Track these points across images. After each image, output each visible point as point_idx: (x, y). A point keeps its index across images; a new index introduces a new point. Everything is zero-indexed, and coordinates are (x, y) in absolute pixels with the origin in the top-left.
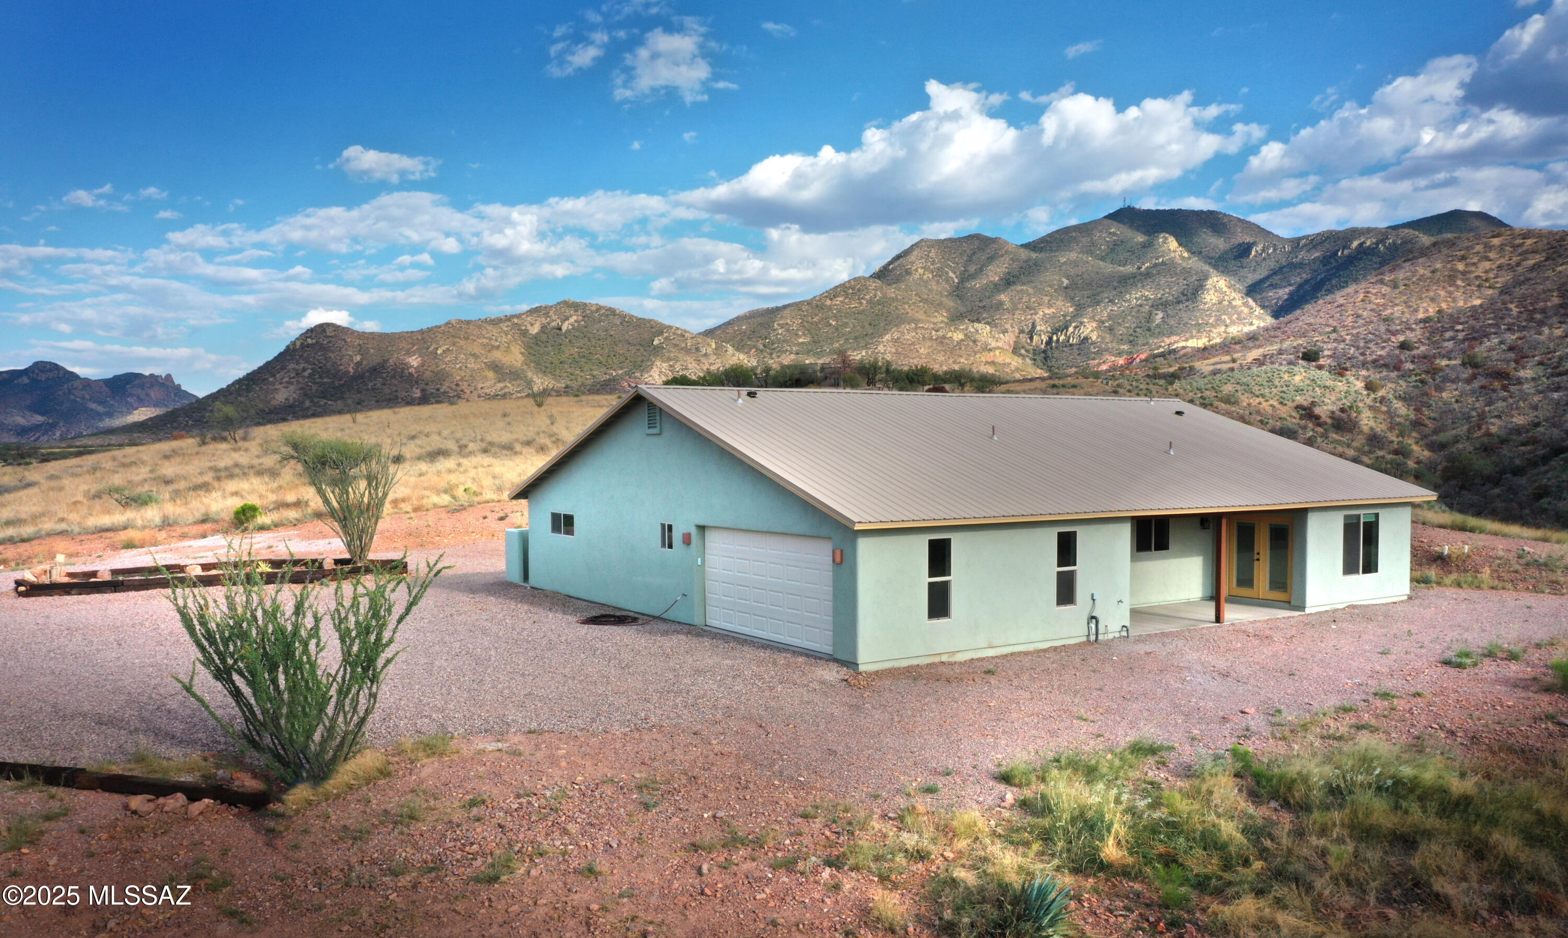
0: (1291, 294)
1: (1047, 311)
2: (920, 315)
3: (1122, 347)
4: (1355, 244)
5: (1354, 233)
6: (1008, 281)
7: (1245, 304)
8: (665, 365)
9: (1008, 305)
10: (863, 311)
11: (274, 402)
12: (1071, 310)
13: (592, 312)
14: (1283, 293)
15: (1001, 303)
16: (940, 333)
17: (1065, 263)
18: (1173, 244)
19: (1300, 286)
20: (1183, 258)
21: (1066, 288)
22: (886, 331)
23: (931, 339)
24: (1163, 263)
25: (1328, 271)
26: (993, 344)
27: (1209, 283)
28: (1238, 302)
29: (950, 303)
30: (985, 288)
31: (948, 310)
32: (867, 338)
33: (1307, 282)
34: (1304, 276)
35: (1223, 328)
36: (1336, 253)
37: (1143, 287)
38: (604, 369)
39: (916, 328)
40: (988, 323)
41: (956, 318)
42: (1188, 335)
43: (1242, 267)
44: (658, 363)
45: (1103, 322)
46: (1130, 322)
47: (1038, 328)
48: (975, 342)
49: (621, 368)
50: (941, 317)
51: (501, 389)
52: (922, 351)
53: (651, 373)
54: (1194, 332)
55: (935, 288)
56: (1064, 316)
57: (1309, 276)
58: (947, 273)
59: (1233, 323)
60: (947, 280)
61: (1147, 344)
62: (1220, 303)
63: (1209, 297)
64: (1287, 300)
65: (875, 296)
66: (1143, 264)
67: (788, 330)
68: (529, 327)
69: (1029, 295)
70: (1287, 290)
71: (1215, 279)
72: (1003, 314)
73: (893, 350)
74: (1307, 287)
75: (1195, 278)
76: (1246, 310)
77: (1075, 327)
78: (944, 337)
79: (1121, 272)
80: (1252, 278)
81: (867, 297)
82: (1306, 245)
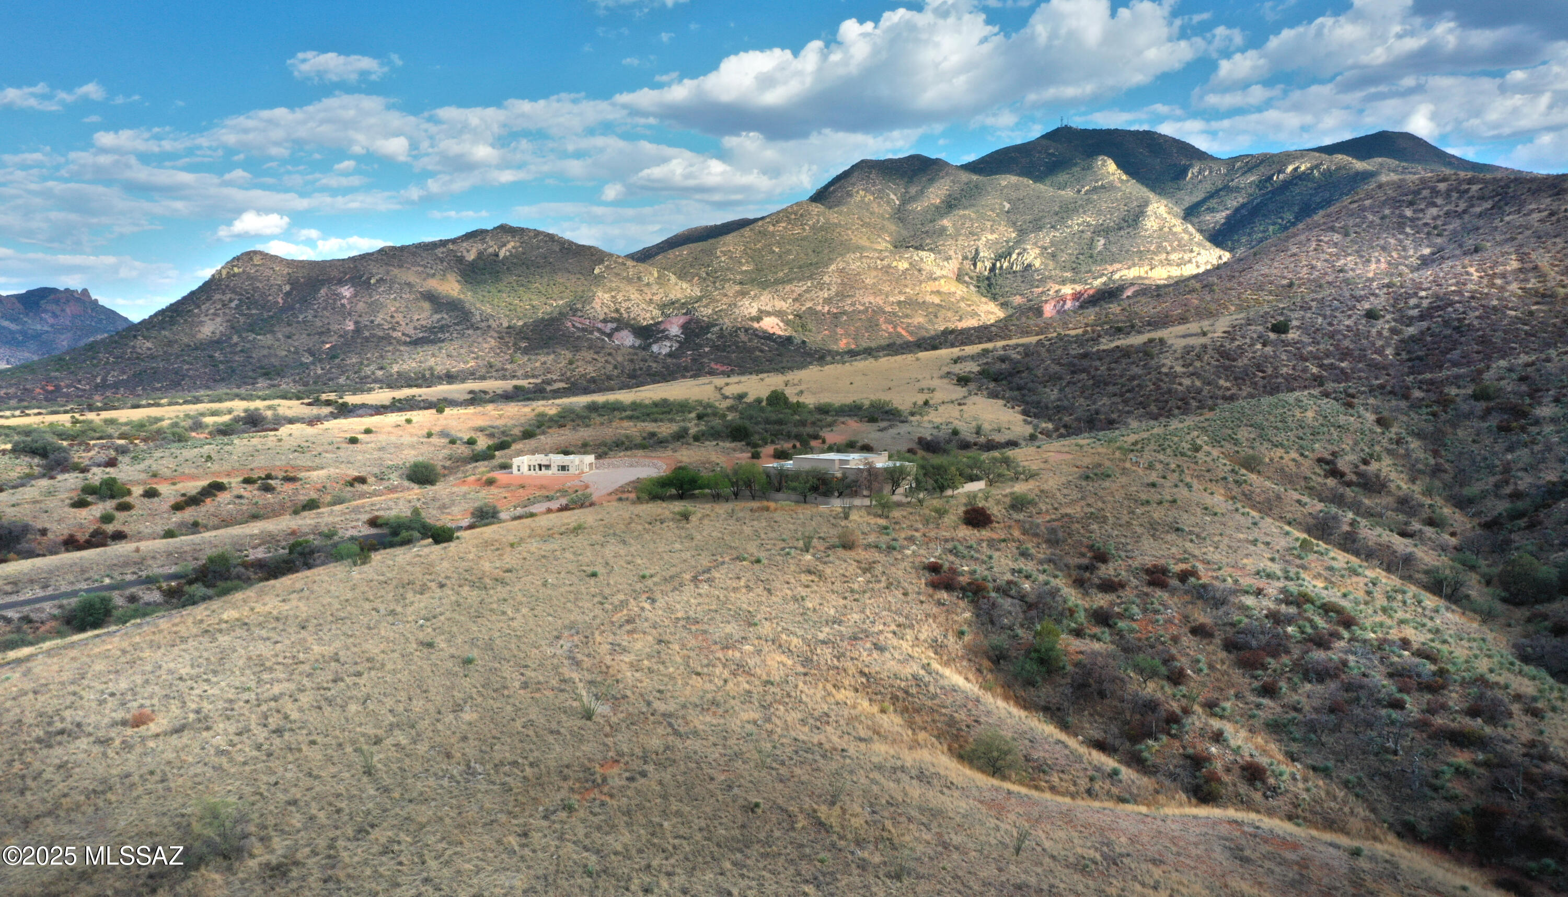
0: (1228, 218)
1: (990, 237)
2: (864, 242)
3: (1066, 274)
6: (950, 205)
7: (1185, 231)
8: (607, 296)
9: (951, 230)
10: (807, 237)
12: (1014, 235)
13: (530, 238)
14: (1220, 217)
15: (944, 229)
16: (885, 262)
17: (1005, 187)
18: (1111, 166)
19: (1237, 210)
20: (1121, 181)
21: (1008, 212)
22: (831, 261)
23: (876, 268)
24: (1103, 187)
25: (1264, 195)
26: (938, 273)
27: (1150, 209)
28: (1178, 229)
29: (892, 227)
30: (926, 211)
31: (891, 234)
32: (812, 268)
33: (1243, 206)
34: (1241, 200)
35: (1164, 256)
36: (1271, 177)
37: (1084, 212)
39: (861, 257)
40: (931, 250)
41: (900, 245)
42: (1130, 263)
43: (1180, 190)
44: (600, 294)
45: (1046, 249)
46: (1072, 249)
47: (982, 254)
48: (920, 270)
50: (884, 244)
51: (438, 321)
52: (867, 281)
53: (593, 305)
54: (1136, 260)
55: (876, 210)
56: (1007, 242)
57: (1245, 200)
58: (888, 195)
59: (1174, 250)
60: (888, 203)
61: (1090, 271)
62: (1161, 229)
63: (1150, 224)
64: (1223, 224)
65: (818, 221)
66: (1083, 187)
67: (731, 258)
68: (465, 254)
69: (971, 220)
70: (1224, 214)
71: (1156, 205)
72: (946, 240)
73: (839, 281)
74: (1244, 212)
75: (1135, 203)
76: (1186, 237)
77: (1019, 254)
78: (889, 266)
79: (1061, 196)
80: (1189, 200)
81: (810, 223)
82: (1240, 168)
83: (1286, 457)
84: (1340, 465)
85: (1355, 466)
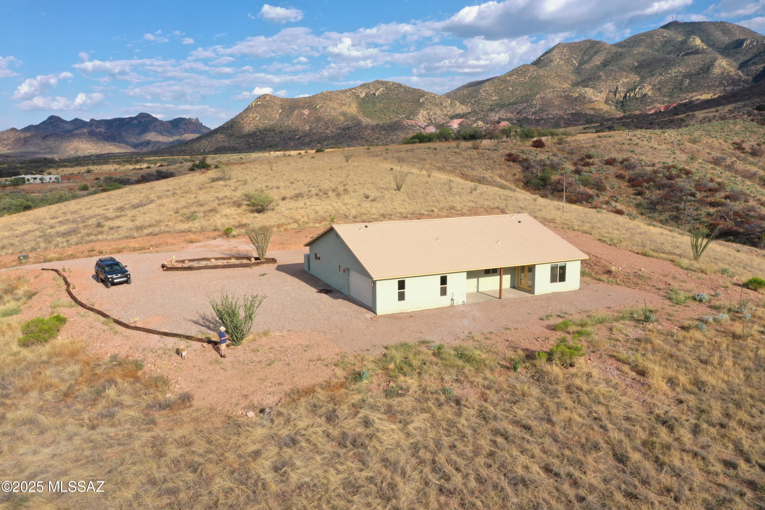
1: (625, 80)
2: (556, 84)
3: (665, 99)
6: (605, 65)
7: (737, 74)
8: (425, 112)
9: (603, 77)
10: (526, 82)
11: (243, 133)
12: (638, 79)
13: (390, 86)
15: (600, 77)
16: (566, 94)
17: (636, 54)
18: (698, 41)
20: (703, 49)
21: (636, 67)
22: (538, 93)
23: (561, 97)
24: (692, 52)
26: (594, 99)
27: (717, 63)
28: (732, 73)
29: (573, 77)
30: (592, 68)
31: (572, 81)
32: (528, 97)
35: (723, 88)
37: (679, 66)
38: (395, 115)
39: (554, 91)
40: (592, 88)
41: (576, 85)
42: (702, 92)
43: (737, 53)
44: (422, 111)
45: (655, 86)
46: (670, 86)
47: (619, 89)
48: (584, 98)
49: (404, 114)
50: (567, 85)
51: (347, 125)
52: (555, 103)
53: (419, 117)
54: (706, 91)
55: (565, 69)
56: (634, 83)
58: (572, 61)
59: (728, 85)
60: (572, 65)
61: (680, 97)
62: (722, 74)
63: (716, 71)
65: (533, 74)
67: (487, 93)
68: (360, 94)
71: (721, 61)
72: (600, 83)
73: (541, 103)
75: (709, 60)
76: (737, 78)
77: (640, 89)
79: (668, 58)
80: (743, 59)
81: (529, 75)
83: (716, 142)
84: (744, 145)
85: (753, 146)
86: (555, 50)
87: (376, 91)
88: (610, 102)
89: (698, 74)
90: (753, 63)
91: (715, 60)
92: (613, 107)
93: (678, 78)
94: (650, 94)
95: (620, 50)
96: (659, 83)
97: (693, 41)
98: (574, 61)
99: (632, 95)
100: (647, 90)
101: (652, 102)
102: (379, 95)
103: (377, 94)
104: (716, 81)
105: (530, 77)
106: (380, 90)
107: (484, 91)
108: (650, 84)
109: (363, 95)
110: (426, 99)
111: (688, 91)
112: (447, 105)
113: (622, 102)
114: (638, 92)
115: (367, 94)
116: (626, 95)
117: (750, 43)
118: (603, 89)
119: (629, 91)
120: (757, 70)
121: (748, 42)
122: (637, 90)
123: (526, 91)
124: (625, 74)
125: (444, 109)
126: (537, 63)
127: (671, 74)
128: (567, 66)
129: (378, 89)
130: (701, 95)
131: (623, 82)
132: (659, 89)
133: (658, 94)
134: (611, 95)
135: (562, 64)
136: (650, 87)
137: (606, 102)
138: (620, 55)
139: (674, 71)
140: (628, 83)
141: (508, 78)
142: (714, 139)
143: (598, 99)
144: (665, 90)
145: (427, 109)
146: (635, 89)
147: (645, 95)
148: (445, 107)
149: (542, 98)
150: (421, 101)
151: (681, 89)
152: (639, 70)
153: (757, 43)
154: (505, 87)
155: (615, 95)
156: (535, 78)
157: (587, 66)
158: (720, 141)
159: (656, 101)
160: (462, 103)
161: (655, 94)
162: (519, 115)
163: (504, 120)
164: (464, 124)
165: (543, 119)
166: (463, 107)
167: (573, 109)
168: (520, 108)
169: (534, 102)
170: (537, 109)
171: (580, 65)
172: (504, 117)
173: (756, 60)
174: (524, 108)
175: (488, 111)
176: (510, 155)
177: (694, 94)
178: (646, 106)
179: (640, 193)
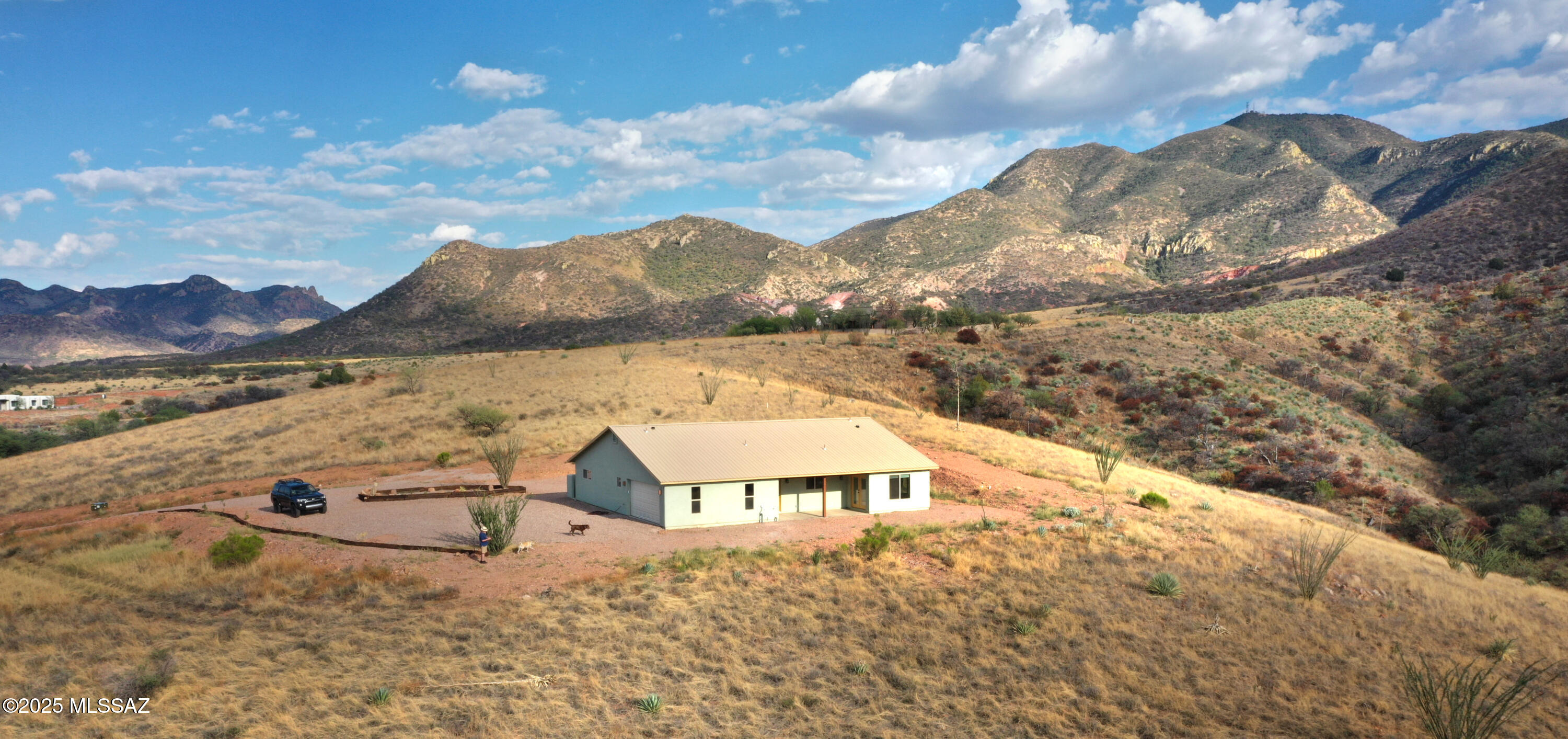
0: (1419, 200)
1: (1161, 221)
2: (1032, 227)
3: (1237, 257)
4: (1488, 148)
5: (1488, 136)
6: (1124, 191)
7: (1368, 212)
8: (778, 278)
9: (1121, 215)
10: (975, 223)
11: (411, 316)
12: (1186, 219)
13: (709, 227)
14: (1411, 199)
15: (1114, 214)
16: (1050, 245)
17: (1181, 172)
18: (1295, 150)
19: (1429, 192)
20: (1305, 165)
21: (1182, 197)
22: (996, 243)
23: (1041, 251)
24: (1285, 171)
25: (1458, 176)
26: (1105, 255)
27: (1330, 191)
28: (1360, 211)
29: (1064, 213)
30: (1099, 198)
31: (1061, 221)
32: (977, 251)
33: (1435, 188)
34: (1433, 182)
35: (1343, 238)
36: (1467, 158)
37: (1261, 195)
38: (720, 282)
39: (1026, 240)
40: (1100, 234)
41: (1069, 229)
42: (1306, 244)
43: (1369, 173)
44: (772, 277)
45: (1219, 232)
46: (1247, 232)
47: (1152, 238)
48: (1085, 253)
49: (736, 282)
50: (1052, 229)
51: (622, 302)
52: (1031, 263)
53: (765, 286)
54: (1313, 242)
55: (1049, 198)
56: (1179, 226)
57: (1438, 182)
58: (1062, 183)
59: (1354, 232)
60: (1061, 190)
61: (1264, 253)
62: (1341, 211)
63: (1330, 206)
64: (1414, 207)
65: (987, 208)
66: (1264, 171)
67: (899, 243)
68: (649, 242)
69: (1143, 205)
70: (1415, 197)
71: (1336, 187)
72: (1115, 225)
73: (1003, 263)
74: (1436, 193)
75: (1315, 185)
76: (1368, 218)
77: (1190, 238)
78: (1054, 249)
79: (1239, 180)
80: (1379, 184)
81: (979, 209)
82: (1437, 149)
83: (1290, 335)
84: (1339, 342)
85: (1354, 343)
86: (1029, 163)
87: (681, 236)
88: (1136, 262)
89: (1297, 211)
90: (1398, 191)
91: (1327, 185)
92: (1140, 271)
93: (1260, 218)
94: (1209, 247)
95: (1151, 164)
96: (1226, 227)
97: (1286, 149)
98: (1066, 184)
99: (1176, 248)
100: (1204, 239)
101: (1214, 263)
102: (686, 245)
103: (682, 243)
104: (1330, 224)
105: (981, 214)
106: (690, 235)
107: (893, 239)
108: (1208, 228)
109: (654, 245)
110: (780, 252)
111: (1279, 243)
112: (822, 264)
113: (1157, 262)
114: (1187, 245)
115: (663, 243)
116: (1164, 249)
117: (1392, 156)
118: (1121, 237)
119: (1169, 241)
120: (1405, 205)
121: (1387, 152)
122: (1185, 239)
123: (974, 239)
124: (1160, 209)
125: (816, 273)
126: (995, 186)
127: (1246, 210)
128: (1052, 193)
129: (685, 233)
130: (1304, 250)
131: (1159, 225)
132: (1226, 239)
133: (1223, 248)
134: (1137, 249)
135: (1043, 190)
136: (1210, 234)
137: (1128, 262)
138: (1152, 173)
139: (1252, 206)
140: (1168, 226)
141: (940, 215)
142: (1288, 331)
143: (1111, 256)
144: (1237, 240)
145: (783, 273)
146: (1181, 238)
147: (1201, 249)
148: (818, 268)
149: (1006, 253)
150: (770, 256)
151: (1266, 239)
152: (1187, 202)
153: (1404, 155)
154: (933, 232)
155: (1145, 249)
156: (990, 215)
157: (1091, 194)
158: (1298, 334)
159: (1221, 260)
160: (851, 261)
161: (1218, 248)
162: (960, 286)
163: (932, 294)
164: (854, 301)
165: (1007, 293)
166: (853, 269)
167: (1064, 274)
168: (962, 272)
169: (990, 261)
170: (996, 274)
171: (1077, 190)
172: (932, 289)
173: (1403, 186)
174: (970, 273)
175: (900, 278)
176: (915, 356)
177: (1292, 248)
178: (1202, 269)
179: (1134, 421)
